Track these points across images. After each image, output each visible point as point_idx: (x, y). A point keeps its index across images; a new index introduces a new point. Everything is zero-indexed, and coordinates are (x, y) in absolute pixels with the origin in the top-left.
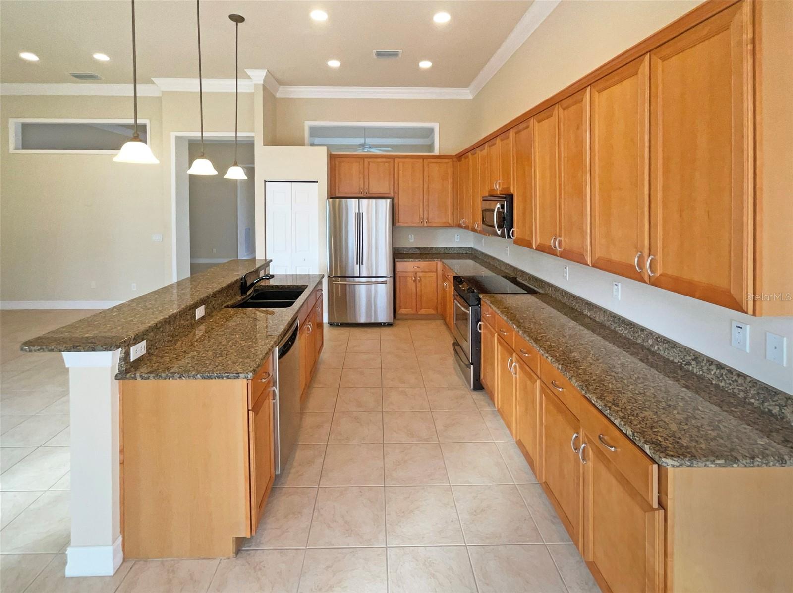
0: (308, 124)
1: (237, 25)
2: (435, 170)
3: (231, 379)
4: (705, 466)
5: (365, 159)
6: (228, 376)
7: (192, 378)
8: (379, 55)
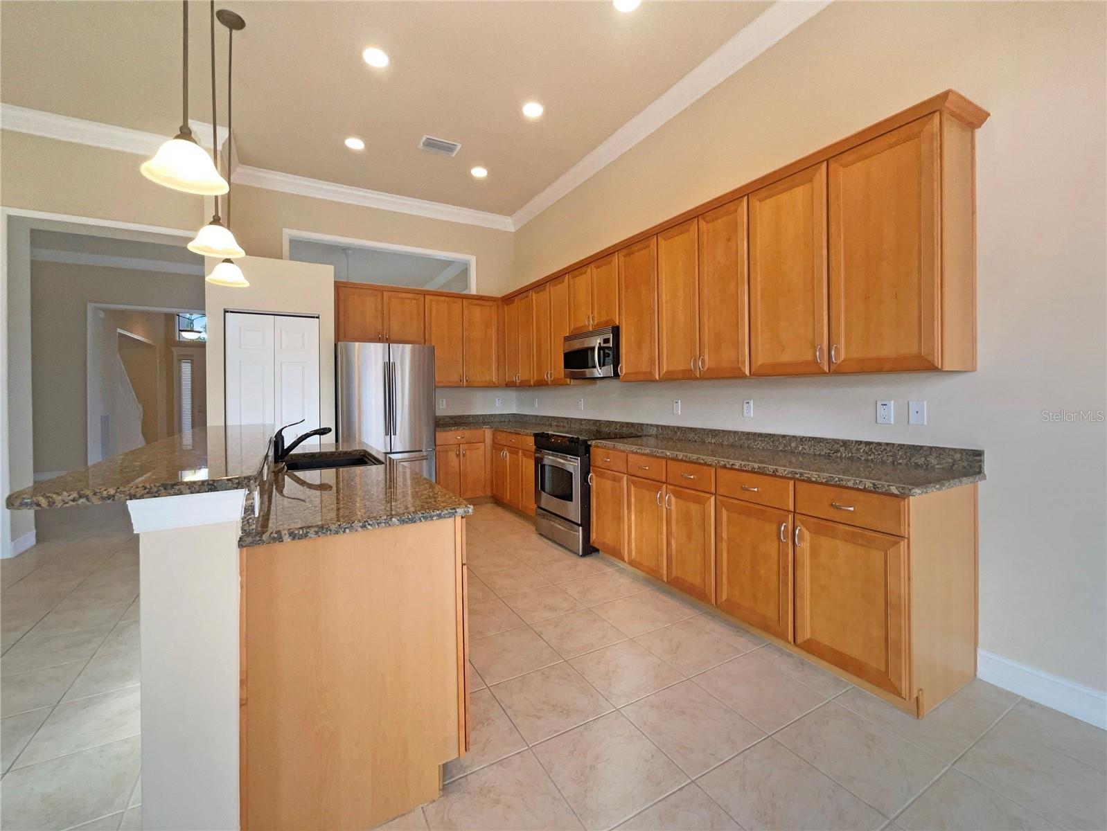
0: (288, 233)
2: (477, 313)
3: (445, 518)
5: (384, 293)
6: (440, 514)
7: (383, 524)
8: (430, 144)
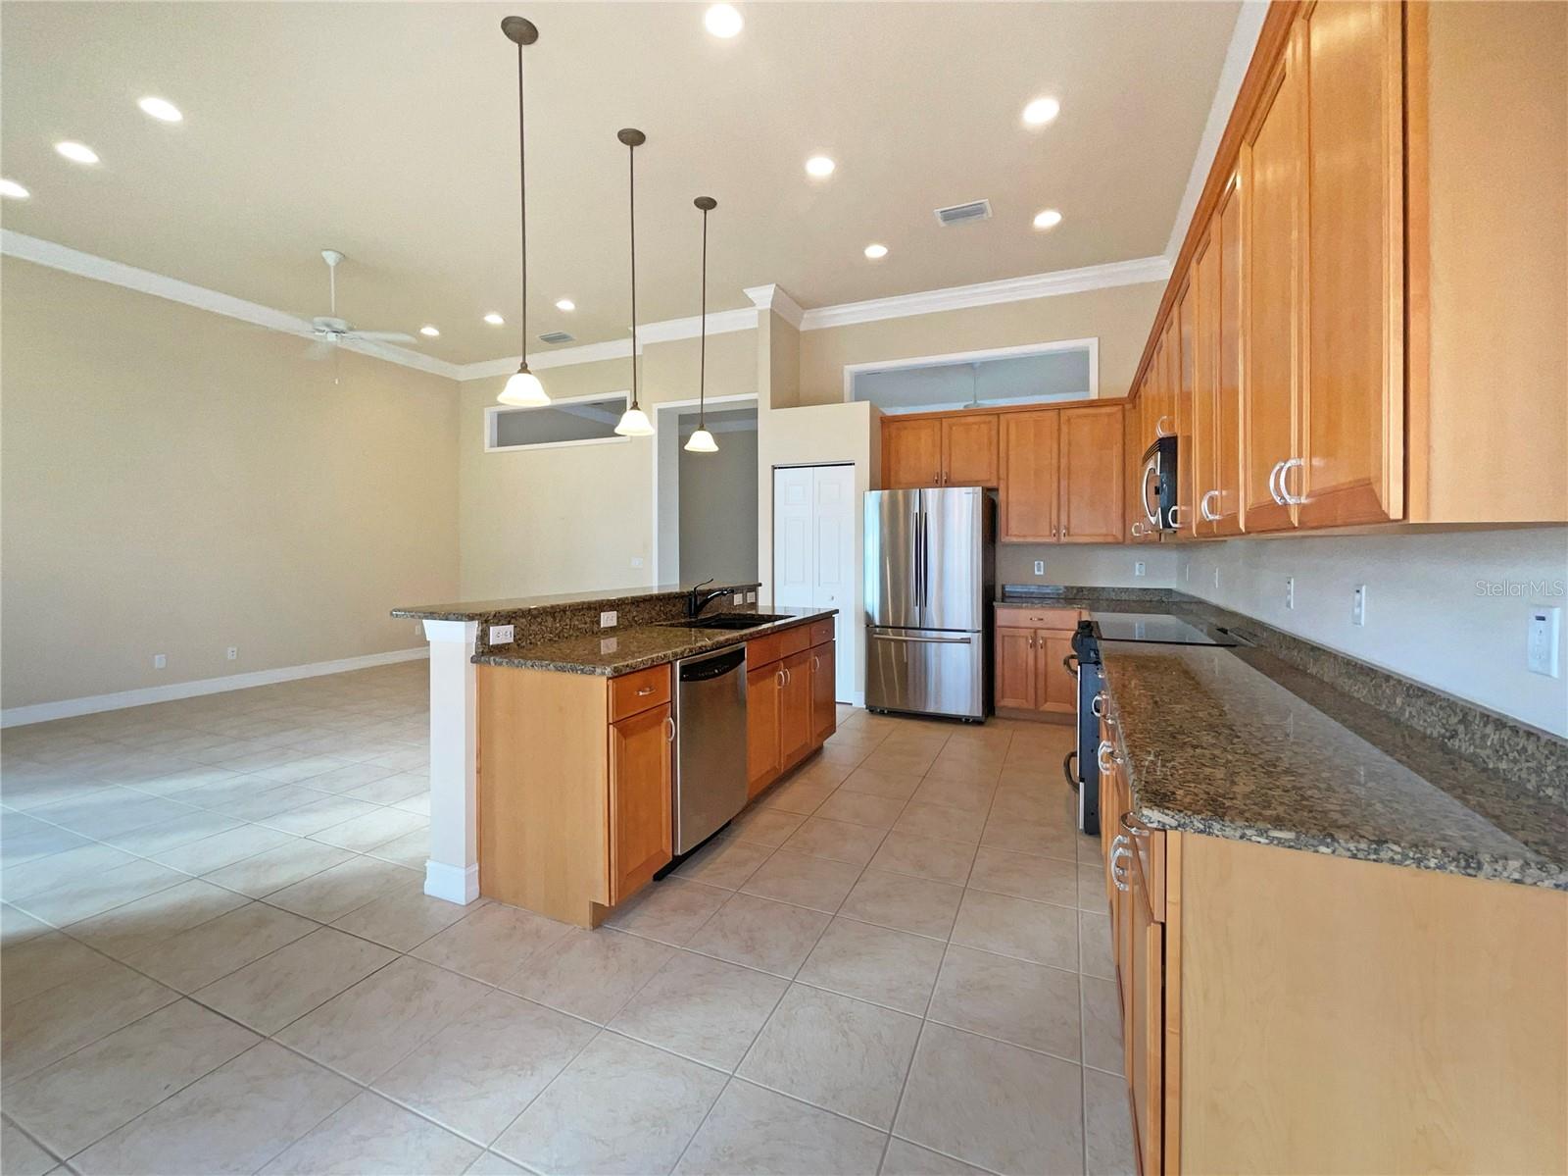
0: (850, 369)
1: (705, 213)
2: (1084, 430)
4: (1242, 837)
5: (944, 421)
8: (948, 216)
